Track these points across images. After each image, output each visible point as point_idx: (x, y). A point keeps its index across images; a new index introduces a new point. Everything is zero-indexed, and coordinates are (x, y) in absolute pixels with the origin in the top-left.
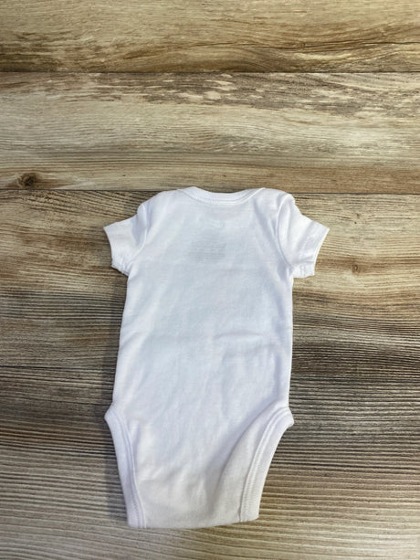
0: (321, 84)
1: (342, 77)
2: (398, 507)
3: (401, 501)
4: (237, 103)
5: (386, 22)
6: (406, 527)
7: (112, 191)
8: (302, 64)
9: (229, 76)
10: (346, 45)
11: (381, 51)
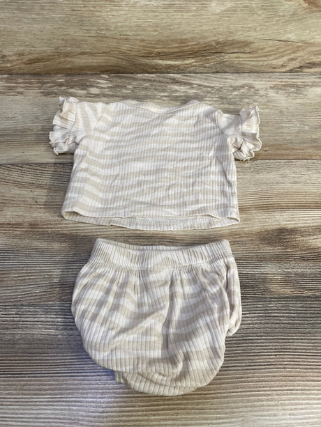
0: (175, 81)
1: (190, 76)
2: (227, 397)
3: (230, 392)
4: (112, 96)
5: (215, 38)
6: (233, 413)
7: (13, 165)
8: (160, 67)
9: (107, 77)
10: (189, 54)
11: (216, 58)
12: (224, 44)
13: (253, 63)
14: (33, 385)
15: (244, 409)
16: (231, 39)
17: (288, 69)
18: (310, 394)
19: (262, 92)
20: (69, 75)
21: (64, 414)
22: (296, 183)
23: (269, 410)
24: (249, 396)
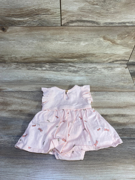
12: (86, 54)
13: (96, 60)
14: (17, 162)
15: (85, 174)
16: (88, 53)
17: (109, 62)
18: (108, 170)
19: (99, 70)
20: (36, 63)
21: (26, 172)
22: (109, 99)
23: (93, 174)
24: (87, 169)
